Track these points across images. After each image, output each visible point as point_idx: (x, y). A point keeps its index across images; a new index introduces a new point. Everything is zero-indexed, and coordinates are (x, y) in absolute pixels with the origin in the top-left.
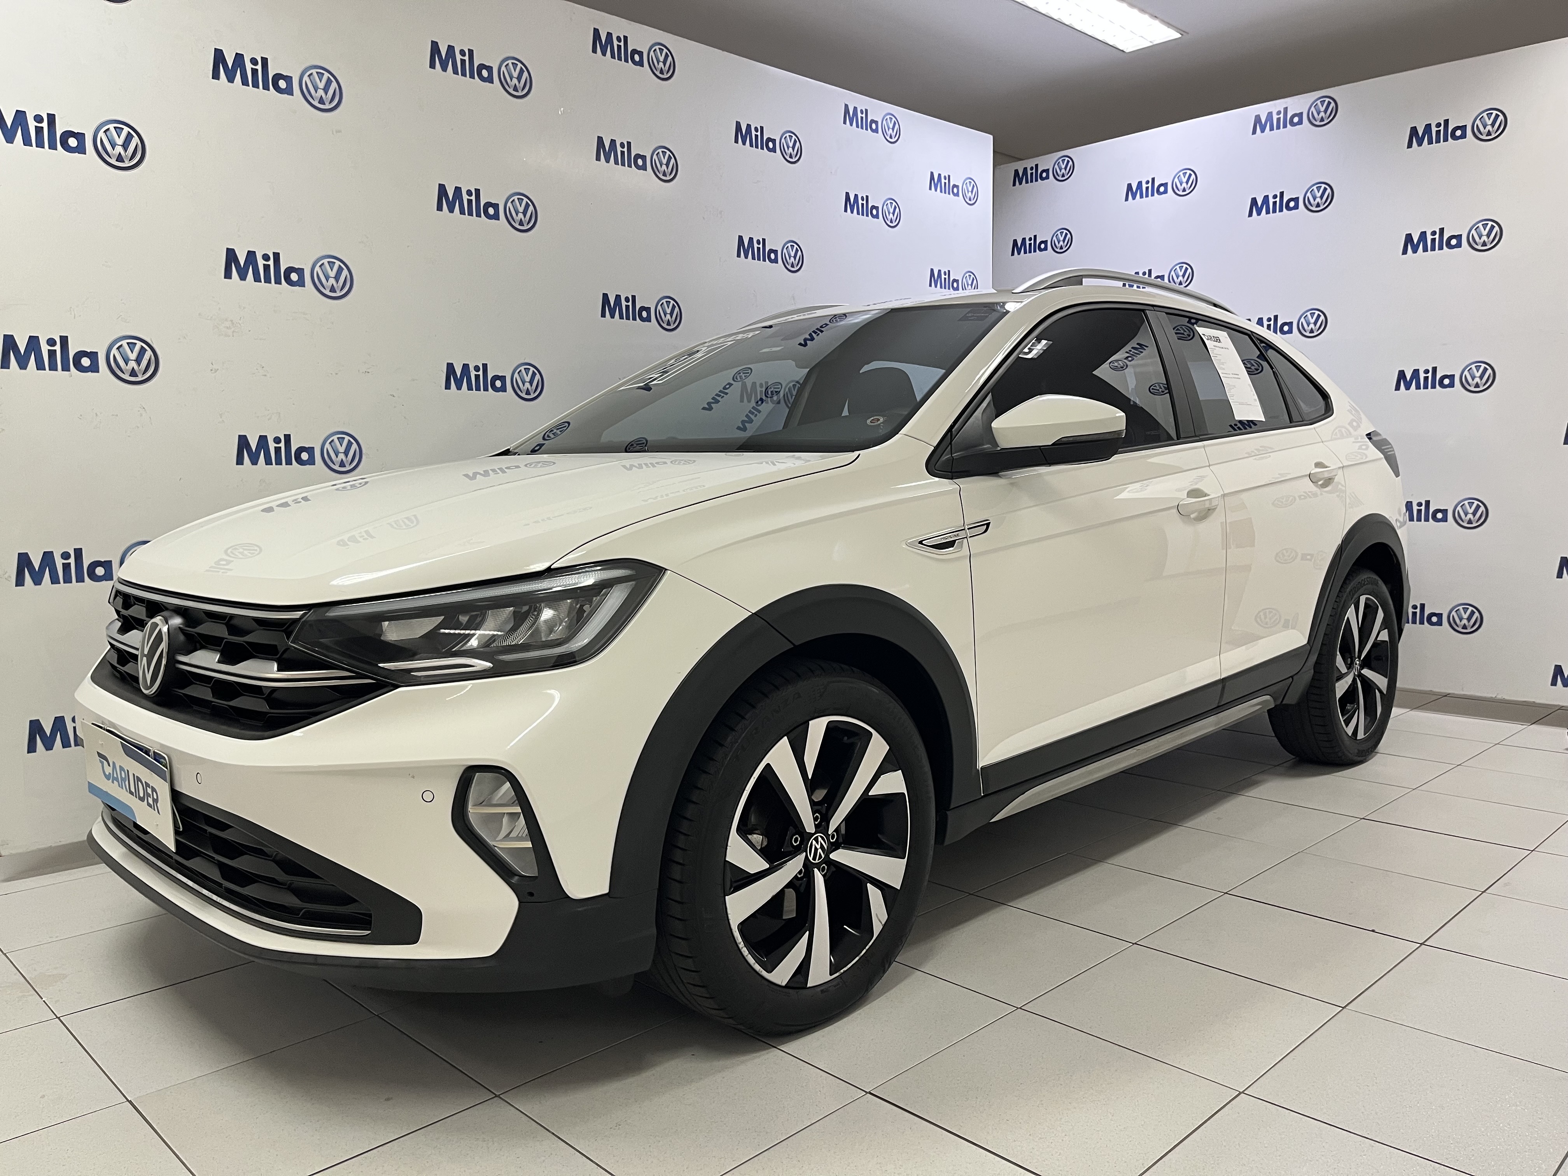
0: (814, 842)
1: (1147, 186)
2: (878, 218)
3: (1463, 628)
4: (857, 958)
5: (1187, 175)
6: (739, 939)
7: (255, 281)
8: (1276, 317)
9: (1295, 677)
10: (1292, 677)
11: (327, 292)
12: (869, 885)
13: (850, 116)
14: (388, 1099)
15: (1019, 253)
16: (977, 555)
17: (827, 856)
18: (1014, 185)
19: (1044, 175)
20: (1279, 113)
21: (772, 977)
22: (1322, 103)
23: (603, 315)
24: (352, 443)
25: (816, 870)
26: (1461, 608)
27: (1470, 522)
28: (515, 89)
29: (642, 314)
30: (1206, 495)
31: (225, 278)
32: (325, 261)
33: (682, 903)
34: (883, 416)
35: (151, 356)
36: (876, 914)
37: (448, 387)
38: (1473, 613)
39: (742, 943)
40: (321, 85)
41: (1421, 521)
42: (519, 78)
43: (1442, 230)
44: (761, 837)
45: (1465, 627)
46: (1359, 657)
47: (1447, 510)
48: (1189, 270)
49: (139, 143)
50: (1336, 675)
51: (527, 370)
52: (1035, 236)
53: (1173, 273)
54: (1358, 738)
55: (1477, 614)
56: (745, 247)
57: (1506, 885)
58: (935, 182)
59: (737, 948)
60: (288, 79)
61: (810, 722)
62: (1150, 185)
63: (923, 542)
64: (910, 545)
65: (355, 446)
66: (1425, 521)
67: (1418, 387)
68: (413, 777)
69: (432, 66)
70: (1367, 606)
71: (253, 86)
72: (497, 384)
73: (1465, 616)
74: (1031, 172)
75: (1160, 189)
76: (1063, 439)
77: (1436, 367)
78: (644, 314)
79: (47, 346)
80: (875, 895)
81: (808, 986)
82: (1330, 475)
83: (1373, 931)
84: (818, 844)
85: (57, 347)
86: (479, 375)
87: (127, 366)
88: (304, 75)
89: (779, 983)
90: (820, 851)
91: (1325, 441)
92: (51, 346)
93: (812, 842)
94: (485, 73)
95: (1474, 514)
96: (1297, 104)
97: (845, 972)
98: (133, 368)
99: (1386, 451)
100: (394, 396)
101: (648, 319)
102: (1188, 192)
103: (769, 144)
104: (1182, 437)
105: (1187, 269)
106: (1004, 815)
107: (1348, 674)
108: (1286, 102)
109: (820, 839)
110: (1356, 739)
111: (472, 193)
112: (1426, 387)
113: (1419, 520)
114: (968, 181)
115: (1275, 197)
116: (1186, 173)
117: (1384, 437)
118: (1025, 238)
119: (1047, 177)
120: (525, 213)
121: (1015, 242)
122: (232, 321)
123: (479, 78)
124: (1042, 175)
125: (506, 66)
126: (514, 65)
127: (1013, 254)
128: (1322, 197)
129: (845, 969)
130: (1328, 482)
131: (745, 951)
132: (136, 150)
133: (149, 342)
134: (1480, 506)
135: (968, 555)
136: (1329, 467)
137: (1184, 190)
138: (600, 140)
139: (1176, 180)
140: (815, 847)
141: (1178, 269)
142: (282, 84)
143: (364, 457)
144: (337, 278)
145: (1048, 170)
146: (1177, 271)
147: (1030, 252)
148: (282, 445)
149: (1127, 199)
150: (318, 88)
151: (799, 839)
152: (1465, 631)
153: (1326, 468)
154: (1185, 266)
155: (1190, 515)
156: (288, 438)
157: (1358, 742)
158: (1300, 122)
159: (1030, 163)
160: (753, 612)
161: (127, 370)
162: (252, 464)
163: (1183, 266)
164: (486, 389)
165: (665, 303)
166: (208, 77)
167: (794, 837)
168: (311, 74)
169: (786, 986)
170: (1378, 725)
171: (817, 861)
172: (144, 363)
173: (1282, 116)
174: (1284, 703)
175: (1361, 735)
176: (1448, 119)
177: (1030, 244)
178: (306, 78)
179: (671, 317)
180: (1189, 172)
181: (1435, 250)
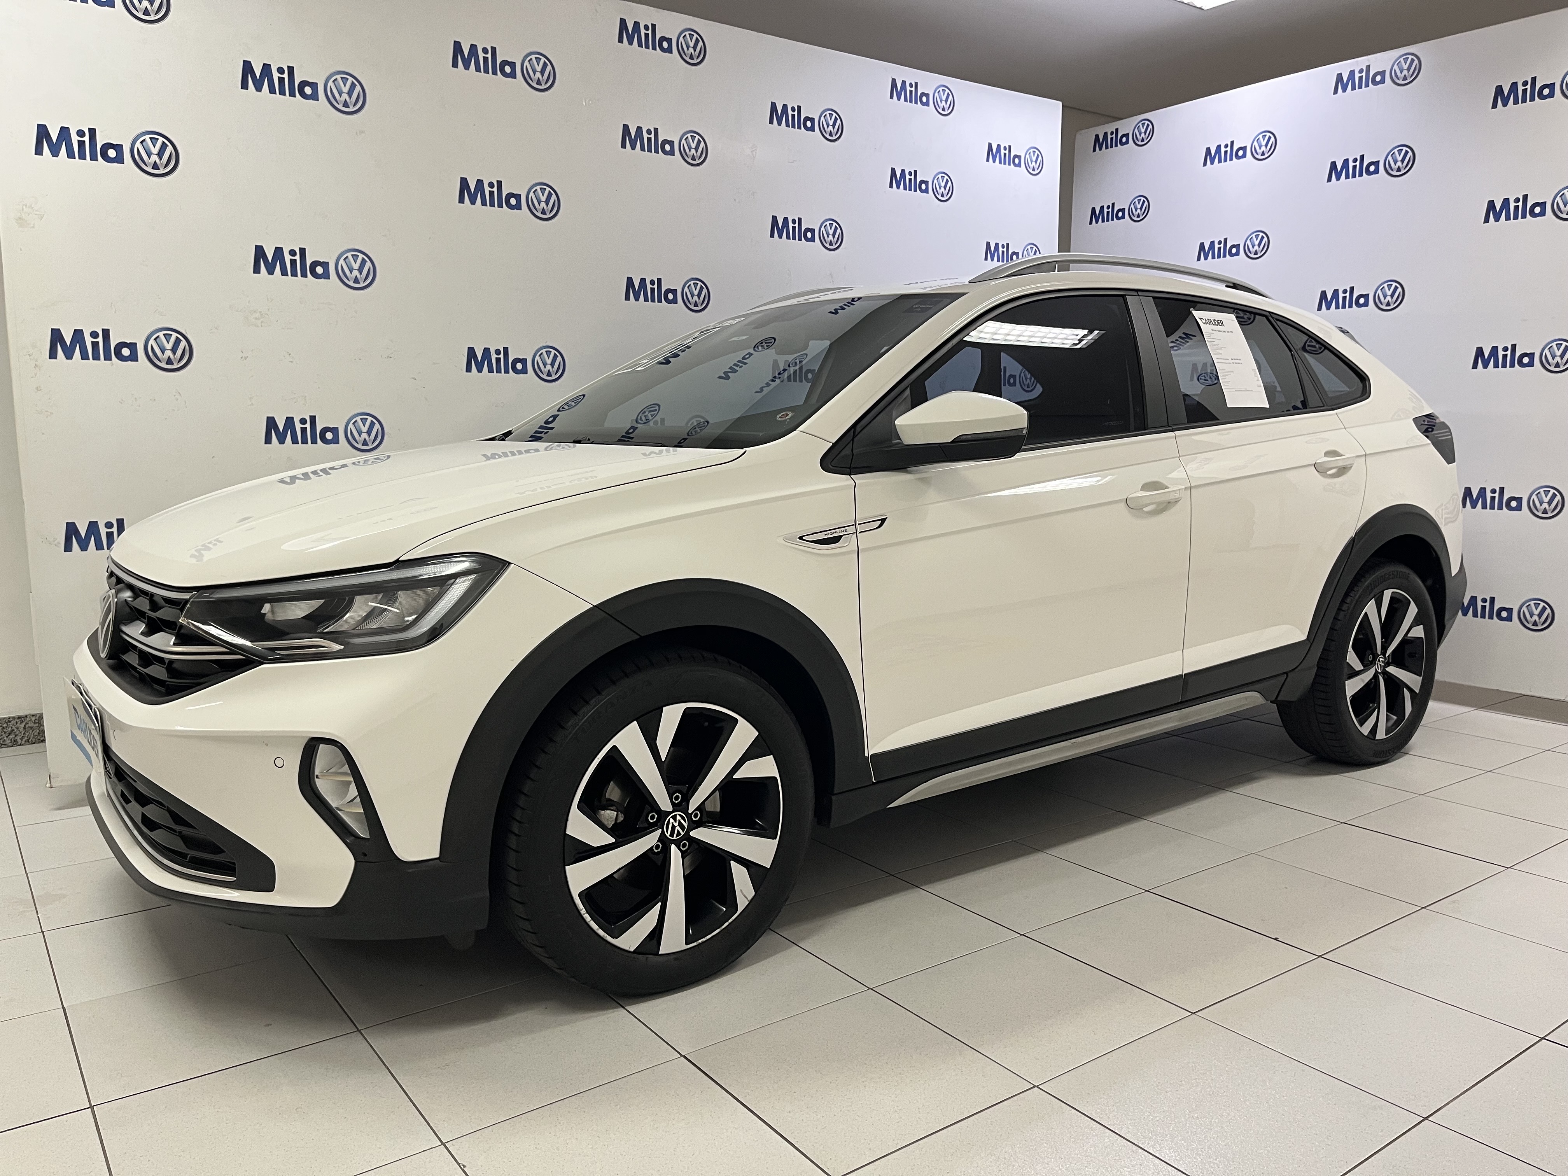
0: (672, 821)
1: (1226, 149)
2: (928, 193)
3: (1533, 625)
4: (718, 931)
5: (1267, 138)
6: (580, 906)
7: (282, 275)
8: (1352, 289)
9: (1290, 674)
10: (1286, 673)
11: (351, 283)
12: (732, 862)
13: (897, 90)
14: (268, 1025)
15: (1097, 222)
16: (866, 550)
17: (688, 833)
18: (1094, 150)
19: (1124, 140)
20: (1361, 71)
21: (618, 942)
22: (1406, 60)
23: (627, 298)
24: (375, 424)
25: (673, 847)
26: (1532, 603)
27: (1545, 511)
28: (539, 83)
29: (669, 296)
30: (1166, 487)
31: (254, 273)
32: (349, 255)
33: (518, 870)
34: (792, 412)
35: (185, 346)
36: (741, 891)
37: (469, 369)
38: (1544, 609)
39: (584, 910)
40: (346, 89)
41: (1494, 509)
42: (542, 72)
43: (1525, 197)
44: (615, 813)
45: (1535, 624)
46: (1384, 653)
47: (1522, 498)
48: (1265, 239)
49: (173, 151)
50: (1346, 671)
51: (548, 353)
52: (1113, 204)
53: (1248, 242)
54: (1377, 738)
55: (1548, 611)
56: (778, 227)
57: (1454, 902)
58: (993, 153)
59: (577, 914)
60: (314, 86)
61: (664, 708)
62: (1229, 149)
63: (803, 538)
64: (788, 539)
65: (377, 426)
66: (1498, 509)
67: (1496, 366)
68: (267, 745)
69: (455, 65)
70: (1393, 599)
71: (280, 94)
72: (518, 366)
73: (1537, 612)
74: (1111, 136)
75: (1239, 153)
76: (961, 437)
77: (1516, 345)
78: (670, 296)
79: (91, 338)
80: (739, 874)
81: (660, 952)
82: (1345, 464)
83: (1276, 939)
84: (676, 822)
85: (100, 340)
86: (500, 358)
87: (163, 355)
88: (329, 81)
89: (627, 948)
90: (678, 828)
91: (1348, 428)
92: (94, 338)
93: (669, 820)
94: (508, 69)
95: (1550, 503)
96: (1381, 61)
97: (703, 943)
98: (169, 357)
99: (1436, 436)
100: (415, 379)
101: (675, 301)
102: (1266, 156)
103: (807, 124)
104: (1149, 427)
105: (1263, 237)
106: (902, 803)
107: (1364, 671)
108: (1368, 60)
109: (678, 818)
110: (1374, 739)
111: (494, 185)
112: (1504, 366)
113: (1492, 508)
114: (1031, 151)
115: (1355, 160)
116: (1265, 135)
117: (1442, 420)
118: (1103, 206)
119: (1127, 142)
120: (547, 202)
121: (1094, 209)
122: (261, 312)
123: (502, 74)
124: (1122, 140)
125: (529, 61)
126: (538, 60)
127: (1091, 223)
128: (1403, 161)
129: (704, 940)
130: (1343, 471)
131: (587, 918)
132: (170, 159)
133: (184, 332)
134: (1556, 495)
135: (855, 550)
136: (1344, 456)
137: (1263, 154)
138: (626, 128)
139: (1255, 143)
140: (673, 825)
141: (1254, 238)
142: (308, 90)
143: (386, 436)
144: (360, 270)
145: (1128, 134)
146: (1253, 240)
147: (1108, 220)
148: (308, 426)
149: (1205, 164)
150: (342, 92)
151: (656, 816)
152: (1535, 628)
153: (1341, 456)
154: (1261, 234)
155: (1142, 509)
156: (313, 419)
157: (1376, 742)
158: (1383, 81)
159: (1110, 128)
160: (595, 605)
161: (163, 359)
162: (280, 443)
163: (1259, 235)
164: (507, 371)
165: (692, 285)
166: (237, 87)
167: (650, 815)
168: (336, 79)
169: (635, 952)
170: (1406, 726)
171: (675, 838)
172: (179, 352)
173: (1364, 74)
174: (1279, 699)
175: (1381, 735)
176: (1536, 77)
177: (1108, 213)
178: (330, 83)
179: (699, 298)
180: (1268, 134)
181: (1518, 219)
